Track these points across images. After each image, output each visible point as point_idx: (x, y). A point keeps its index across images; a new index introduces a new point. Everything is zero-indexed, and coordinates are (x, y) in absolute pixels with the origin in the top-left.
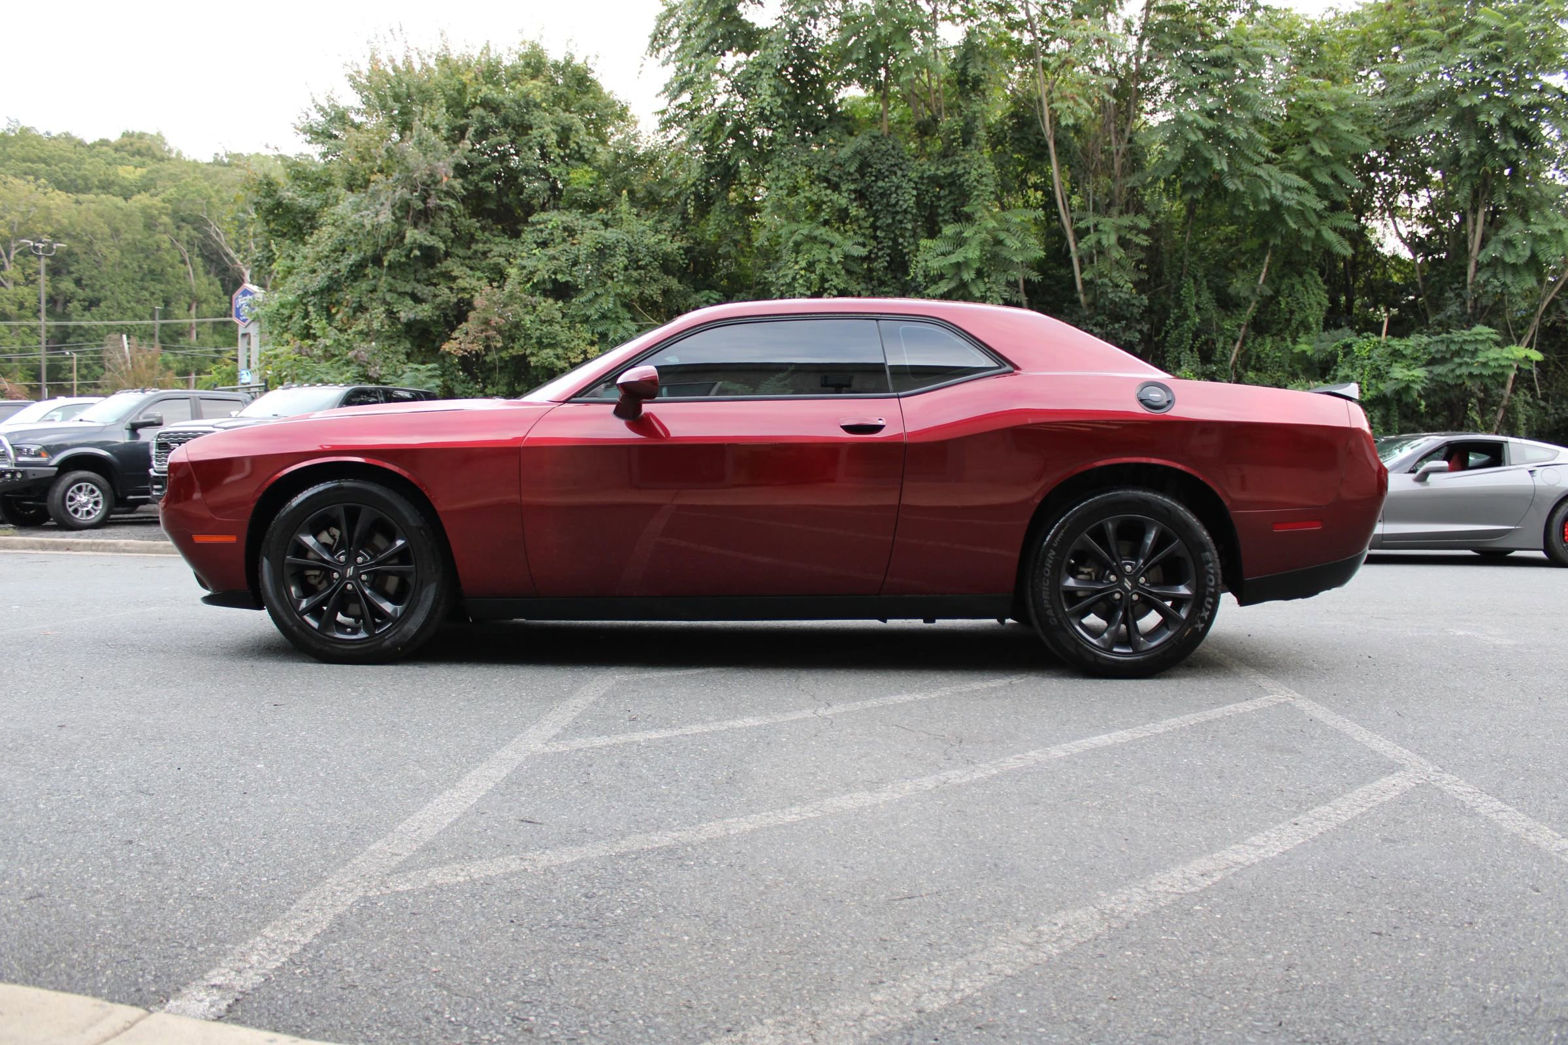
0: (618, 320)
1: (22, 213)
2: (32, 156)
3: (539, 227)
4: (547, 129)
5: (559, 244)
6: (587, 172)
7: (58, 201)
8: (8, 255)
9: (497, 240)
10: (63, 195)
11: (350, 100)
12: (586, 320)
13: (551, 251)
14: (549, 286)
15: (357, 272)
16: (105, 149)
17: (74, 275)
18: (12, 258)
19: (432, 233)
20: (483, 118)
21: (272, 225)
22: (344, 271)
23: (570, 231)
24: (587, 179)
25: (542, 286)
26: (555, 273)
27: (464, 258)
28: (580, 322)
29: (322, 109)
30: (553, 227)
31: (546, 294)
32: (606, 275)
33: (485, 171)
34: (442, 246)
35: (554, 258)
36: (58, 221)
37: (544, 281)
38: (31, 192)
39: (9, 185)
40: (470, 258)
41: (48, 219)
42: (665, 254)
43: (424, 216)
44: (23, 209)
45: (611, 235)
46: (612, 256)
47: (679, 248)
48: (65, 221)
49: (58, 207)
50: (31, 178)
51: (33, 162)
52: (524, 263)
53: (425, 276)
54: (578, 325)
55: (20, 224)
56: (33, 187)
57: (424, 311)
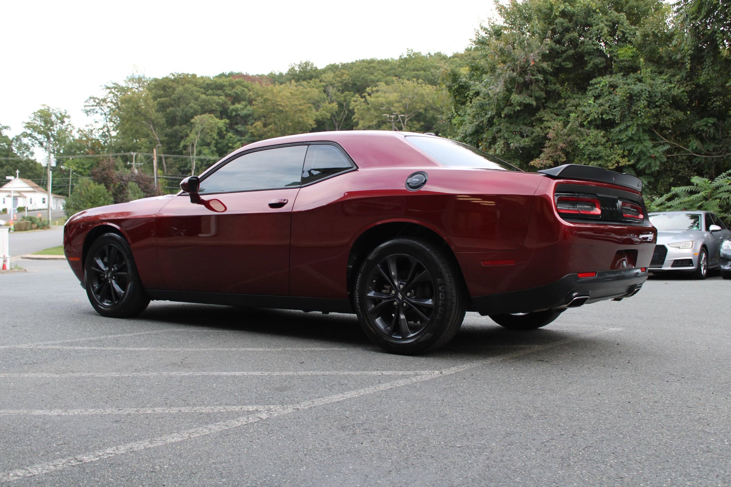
0: (640, 141)
1: (410, 99)
2: (418, 67)
3: (595, 86)
4: (602, 25)
5: (607, 95)
6: (629, 48)
7: (427, 91)
8: (404, 122)
9: (575, 96)
10: (430, 87)
11: (500, 21)
12: (620, 142)
13: (600, 101)
14: (599, 122)
15: (490, 122)
16: (456, 59)
17: (435, 130)
18: (405, 123)
19: (531, 96)
20: (563, 23)
21: (457, 98)
22: (485, 122)
23: (614, 87)
24: (630, 53)
25: (595, 123)
26: (602, 114)
27: (553, 109)
28: (617, 144)
29: (485, 29)
30: (603, 86)
31: (597, 127)
32: (634, 113)
33: (564, 55)
34: (534, 103)
35: (602, 105)
36: (427, 101)
37: (595, 120)
38: (415, 87)
39: (404, 84)
40: (557, 108)
41: (422, 101)
42: (674, 96)
43: (525, 87)
44: (410, 96)
45: (638, 87)
46: (638, 101)
47: (683, 92)
48: (431, 101)
49: (428, 94)
50: (415, 79)
51: (418, 70)
52: (584, 109)
53: (529, 121)
54: (616, 146)
55: (410, 105)
56: (416, 84)
57: (526, 142)
